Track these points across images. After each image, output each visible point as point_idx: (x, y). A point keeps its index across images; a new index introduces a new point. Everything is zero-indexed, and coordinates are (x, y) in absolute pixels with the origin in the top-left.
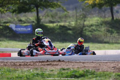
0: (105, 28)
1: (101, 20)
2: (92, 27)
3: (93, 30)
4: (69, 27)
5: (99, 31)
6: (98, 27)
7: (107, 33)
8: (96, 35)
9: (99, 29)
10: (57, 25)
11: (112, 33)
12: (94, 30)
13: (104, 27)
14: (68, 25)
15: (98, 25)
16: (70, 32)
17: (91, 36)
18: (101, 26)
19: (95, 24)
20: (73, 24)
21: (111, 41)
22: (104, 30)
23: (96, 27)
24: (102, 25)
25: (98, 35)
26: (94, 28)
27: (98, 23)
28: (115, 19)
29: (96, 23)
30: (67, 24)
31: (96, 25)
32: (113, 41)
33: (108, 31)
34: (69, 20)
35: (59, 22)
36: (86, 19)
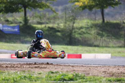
0: (96, 31)
1: (91, 23)
2: (82, 30)
3: (82, 33)
4: (57, 29)
5: (89, 33)
6: (88, 30)
7: (97, 36)
8: (86, 38)
9: (89, 32)
10: (46, 26)
11: (102, 36)
12: (84, 33)
13: (94, 30)
14: (57, 27)
15: (88, 28)
16: (59, 34)
17: (80, 39)
18: (91, 29)
19: (84, 26)
20: (62, 25)
21: (101, 45)
22: (95, 33)
23: (86, 30)
24: (92, 27)
25: (88, 38)
26: (84, 30)
27: (88, 25)
28: (105, 21)
29: (86, 25)
30: (55, 26)
31: (86, 28)
32: (104, 45)
33: (98, 34)
34: (57, 22)
35: (47, 23)
36: (75, 21)
